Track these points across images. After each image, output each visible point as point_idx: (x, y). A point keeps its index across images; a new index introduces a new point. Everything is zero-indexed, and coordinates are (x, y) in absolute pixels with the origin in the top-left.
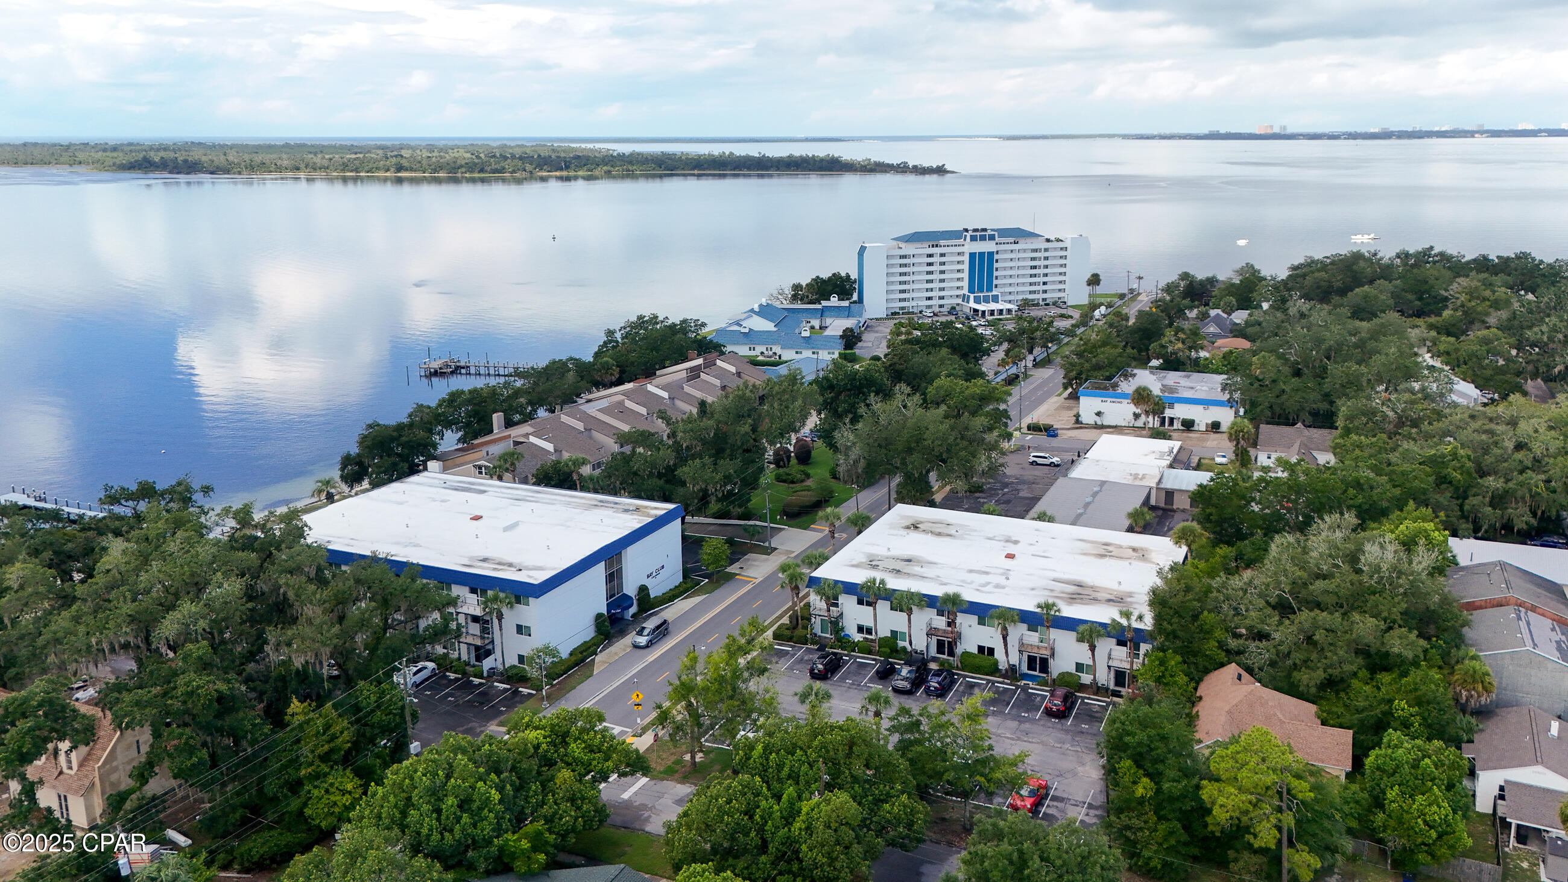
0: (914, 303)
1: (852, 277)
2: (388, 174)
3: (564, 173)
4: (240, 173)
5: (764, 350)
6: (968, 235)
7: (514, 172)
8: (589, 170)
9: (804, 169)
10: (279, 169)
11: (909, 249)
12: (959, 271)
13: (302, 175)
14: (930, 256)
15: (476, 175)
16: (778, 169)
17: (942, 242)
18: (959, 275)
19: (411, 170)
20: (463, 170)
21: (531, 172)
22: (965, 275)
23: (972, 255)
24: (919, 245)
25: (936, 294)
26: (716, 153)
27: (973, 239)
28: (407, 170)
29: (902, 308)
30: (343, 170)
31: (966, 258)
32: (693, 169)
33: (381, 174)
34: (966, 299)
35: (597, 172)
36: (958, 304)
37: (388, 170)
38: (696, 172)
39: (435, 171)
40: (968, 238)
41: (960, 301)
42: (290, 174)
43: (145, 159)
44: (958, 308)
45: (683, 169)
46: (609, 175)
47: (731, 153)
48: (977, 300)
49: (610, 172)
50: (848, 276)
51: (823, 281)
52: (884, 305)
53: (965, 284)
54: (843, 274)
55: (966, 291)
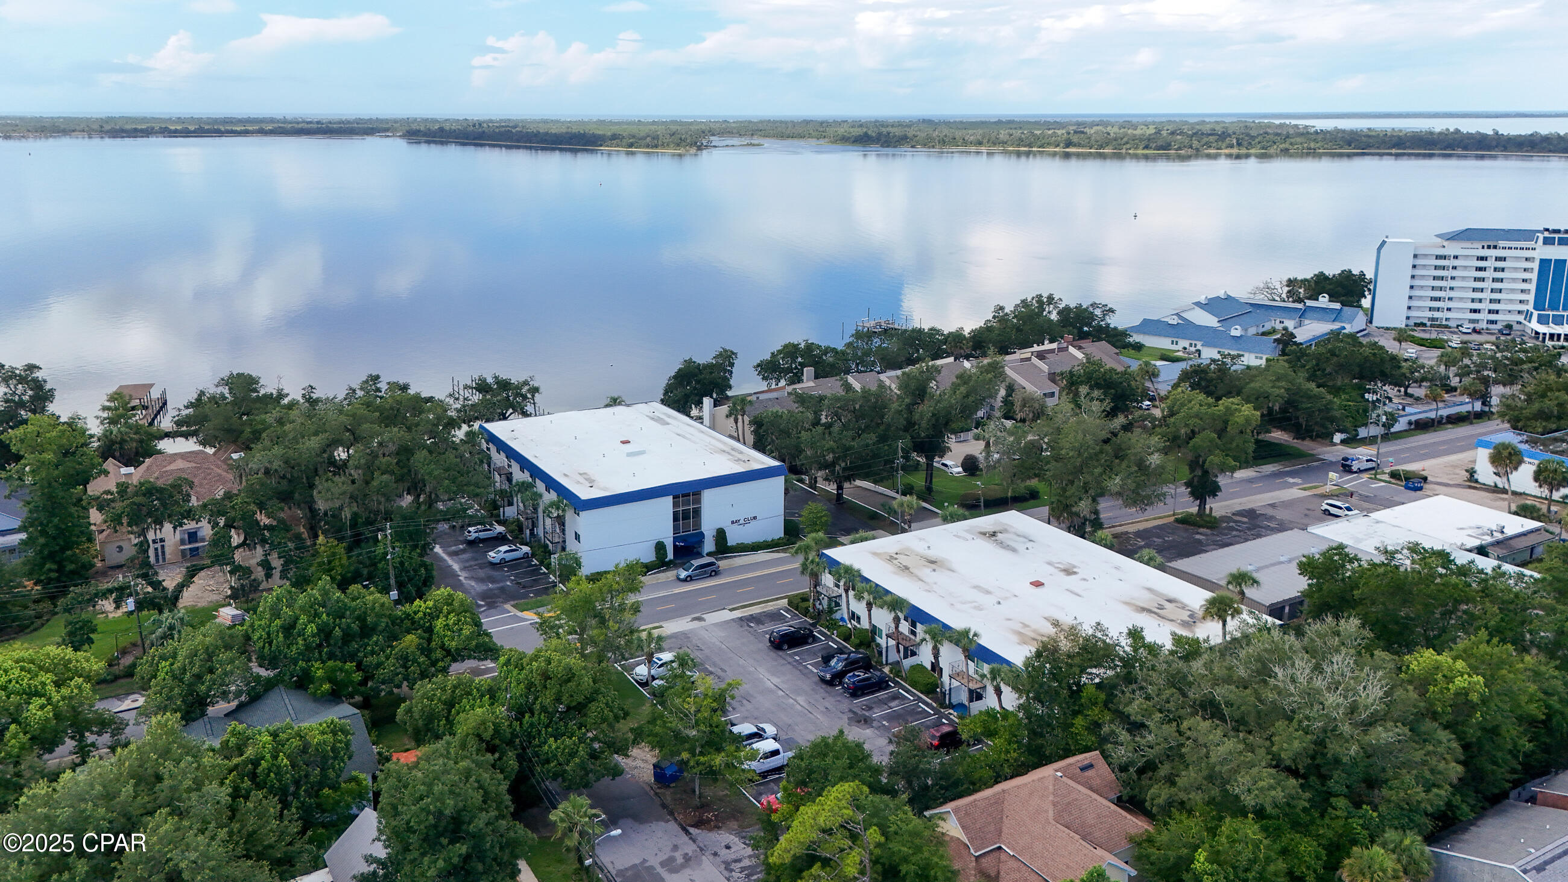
0: (1449, 315)
1: (1368, 277)
2: (1057, 149)
3: (1235, 151)
4: (933, 147)
5: (1187, 346)
6: (1541, 237)
7: (1180, 149)
8: (1263, 148)
9: (1542, 150)
10: (965, 143)
11: (1452, 249)
12: (1524, 281)
13: (984, 149)
14: (1482, 259)
15: (1140, 152)
16: (1505, 149)
17: (1501, 244)
18: (1525, 286)
19: (1079, 145)
20: (1128, 146)
21: (1197, 150)
22: (1532, 287)
23: (1544, 263)
24: (1468, 245)
25: (1485, 306)
26: (1437, 130)
27: (1547, 241)
28: (1075, 146)
29: (1433, 319)
30: (1018, 145)
31: (1536, 266)
32: (1393, 147)
33: (1052, 149)
34: (1528, 316)
35: (1272, 151)
36: (1519, 323)
37: (1058, 145)
38: (1394, 151)
39: (1101, 147)
40: (1541, 240)
41: (1521, 318)
42: (973, 149)
43: (866, 134)
44: (1516, 327)
45: (1378, 148)
46: (1285, 153)
47: (1457, 131)
48: (1542, 320)
49: (1287, 150)
50: (1362, 274)
51: (1326, 278)
52: (1405, 313)
53: (1531, 297)
54: (1356, 272)
55: (1530, 307)
